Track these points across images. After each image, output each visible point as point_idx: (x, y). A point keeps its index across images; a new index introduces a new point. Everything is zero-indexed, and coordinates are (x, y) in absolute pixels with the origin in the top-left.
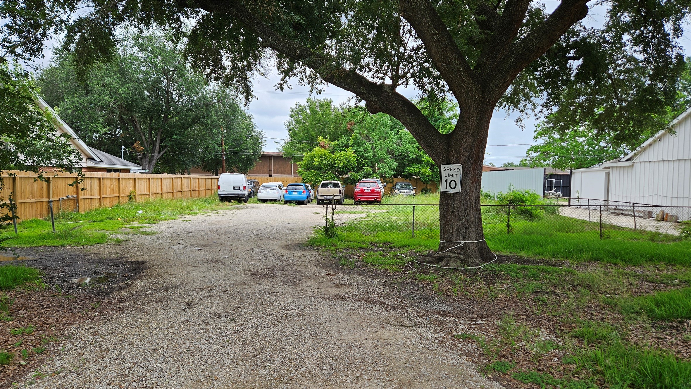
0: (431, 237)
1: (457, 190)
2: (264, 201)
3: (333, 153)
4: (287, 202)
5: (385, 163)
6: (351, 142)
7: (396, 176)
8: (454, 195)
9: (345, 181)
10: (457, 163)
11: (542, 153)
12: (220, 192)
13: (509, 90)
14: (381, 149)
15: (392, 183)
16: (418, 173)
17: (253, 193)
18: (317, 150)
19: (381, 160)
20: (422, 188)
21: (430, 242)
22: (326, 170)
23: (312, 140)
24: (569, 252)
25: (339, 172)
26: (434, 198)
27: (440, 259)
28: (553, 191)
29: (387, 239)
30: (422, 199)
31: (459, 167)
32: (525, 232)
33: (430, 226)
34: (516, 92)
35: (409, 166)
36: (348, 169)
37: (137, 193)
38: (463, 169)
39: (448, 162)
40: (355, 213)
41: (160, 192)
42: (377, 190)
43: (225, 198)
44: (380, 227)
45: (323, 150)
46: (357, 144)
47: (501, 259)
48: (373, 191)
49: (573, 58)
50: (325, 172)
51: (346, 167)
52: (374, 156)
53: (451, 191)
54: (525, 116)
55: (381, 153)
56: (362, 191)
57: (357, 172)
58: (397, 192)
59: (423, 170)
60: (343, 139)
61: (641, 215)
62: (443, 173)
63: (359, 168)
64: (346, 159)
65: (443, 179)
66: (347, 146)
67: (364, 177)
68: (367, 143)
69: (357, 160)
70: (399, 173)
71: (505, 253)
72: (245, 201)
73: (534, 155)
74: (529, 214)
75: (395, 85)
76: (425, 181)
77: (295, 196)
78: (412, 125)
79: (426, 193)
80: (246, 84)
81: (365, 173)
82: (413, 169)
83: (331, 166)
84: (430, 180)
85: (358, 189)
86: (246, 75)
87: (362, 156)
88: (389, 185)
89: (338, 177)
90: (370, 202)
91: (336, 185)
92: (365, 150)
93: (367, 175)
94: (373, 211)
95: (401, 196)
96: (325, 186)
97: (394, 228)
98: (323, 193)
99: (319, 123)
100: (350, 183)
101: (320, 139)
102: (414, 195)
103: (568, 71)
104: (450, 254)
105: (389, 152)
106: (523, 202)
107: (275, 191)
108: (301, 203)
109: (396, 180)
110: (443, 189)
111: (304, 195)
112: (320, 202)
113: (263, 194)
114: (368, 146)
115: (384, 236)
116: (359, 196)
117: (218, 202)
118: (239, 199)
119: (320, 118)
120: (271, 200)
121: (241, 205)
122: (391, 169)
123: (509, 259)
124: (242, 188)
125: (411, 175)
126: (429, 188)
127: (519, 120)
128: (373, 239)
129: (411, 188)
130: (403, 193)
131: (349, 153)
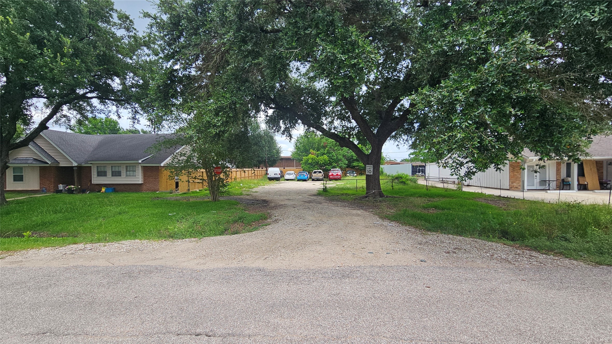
0: (363, 191)
1: (372, 174)
2: (288, 180)
3: (317, 157)
4: (298, 180)
5: (342, 161)
6: (326, 152)
7: (347, 167)
8: (371, 175)
9: (323, 170)
10: (371, 164)
11: (416, 155)
12: (268, 176)
13: (394, 134)
14: (340, 155)
15: (345, 170)
16: (358, 166)
17: (282, 176)
18: (310, 156)
19: (340, 160)
20: (359, 173)
21: (363, 193)
22: (315, 165)
23: (307, 151)
24: (412, 194)
25: (321, 166)
26: (364, 177)
27: (366, 197)
28: (420, 173)
29: (347, 192)
30: (359, 177)
31: (372, 166)
32: (399, 189)
33: (363, 187)
34: (396, 134)
35: (353, 162)
36: (325, 164)
37: (237, 177)
38: (373, 166)
39: (368, 164)
40: (331, 184)
41: (244, 176)
42: (339, 174)
43: (271, 179)
44: (342, 189)
45: (313, 156)
46: (329, 152)
47: (387, 197)
48: (337, 175)
49: (416, 123)
50: (314, 166)
51: (324, 163)
52: (337, 158)
53: (369, 174)
54: (400, 144)
55: (340, 157)
56: (332, 175)
57: (329, 166)
58: (348, 175)
59: (360, 164)
60: (322, 151)
61: (451, 183)
62: (367, 168)
63: (330, 164)
64: (324, 160)
65: (367, 170)
66: (324, 154)
67: (332, 168)
68: (333, 153)
69: (329, 160)
70: (349, 166)
71: (389, 195)
72: (279, 180)
73: (412, 156)
74: (404, 183)
75: (350, 138)
76: (361, 169)
77: (302, 177)
78: (355, 151)
79: (361, 175)
80: (290, 133)
81: (333, 166)
82: (355, 164)
83: (317, 163)
84: (363, 169)
85: (330, 174)
86: (290, 130)
87: (331, 159)
88: (344, 172)
89: (320, 168)
90: (336, 179)
91: (320, 172)
92: (333, 155)
93: (334, 167)
94: (338, 184)
95: (350, 177)
96: (315, 172)
97: (348, 189)
98: (314, 176)
99: (311, 143)
100: (326, 171)
101: (311, 151)
102: (356, 176)
103: (414, 127)
104: (369, 195)
105: (344, 156)
106: (402, 178)
107: (292, 175)
108: (305, 180)
109: (347, 169)
110: (367, 173)
111: (306, 177)
112: (313, 180)
113: (287, 177)
114: (334, 154)
115: (345, 192)
116: (331, 177)
117: (268, 181)
118: (277, 179)
119: (311, 141)
120: (291, 180)
121: (278, 182)
122: (345, 164)
123: (390, 197)
124: (278, 174)
125: (354, 167)
126: (363, 173)
127: (398, 145)
128: (342, 193)
129: (354, 173)
130: (351, 175)
131: (325, 157)
